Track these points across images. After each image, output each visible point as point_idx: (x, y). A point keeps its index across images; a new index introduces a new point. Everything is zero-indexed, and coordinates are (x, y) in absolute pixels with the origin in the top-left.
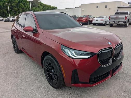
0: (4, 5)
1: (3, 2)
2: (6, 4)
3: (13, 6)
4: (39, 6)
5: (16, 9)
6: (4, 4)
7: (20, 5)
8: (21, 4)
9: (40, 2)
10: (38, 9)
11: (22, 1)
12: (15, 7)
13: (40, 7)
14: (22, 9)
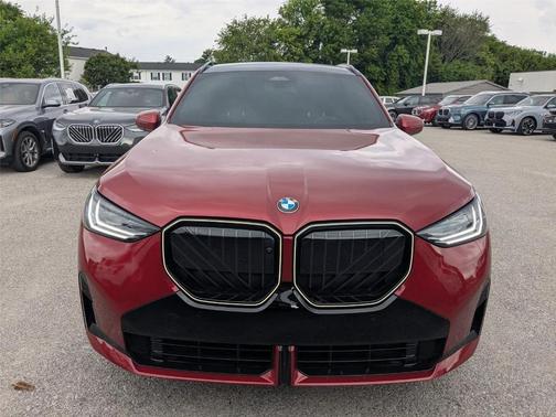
0: (338, 56)
1: (335, 45)
2: (343, 51)
3: (366, 60)
4: (483, 55)
5: (378, 69)
6: (337, 51)
7: (393, 54)
8: (401, 49)
9: (493, 39)
10: (472, 71)
11: (405, 40)
12: (375, 62)
13: (484, 60)
14: (400, 68)
